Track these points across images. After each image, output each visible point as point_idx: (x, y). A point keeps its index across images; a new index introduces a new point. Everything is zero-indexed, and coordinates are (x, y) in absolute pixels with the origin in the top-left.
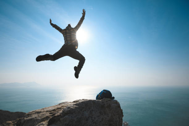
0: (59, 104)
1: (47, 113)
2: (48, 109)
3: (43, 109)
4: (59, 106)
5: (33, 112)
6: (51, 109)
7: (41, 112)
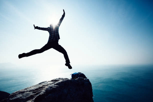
0: (40, 84)
1: (31, 92)
2: (31, 89)
3: (26, 89)
4: (41, 86)
5: (17, 92)
6: (33, 88)
7: (24, 92)
